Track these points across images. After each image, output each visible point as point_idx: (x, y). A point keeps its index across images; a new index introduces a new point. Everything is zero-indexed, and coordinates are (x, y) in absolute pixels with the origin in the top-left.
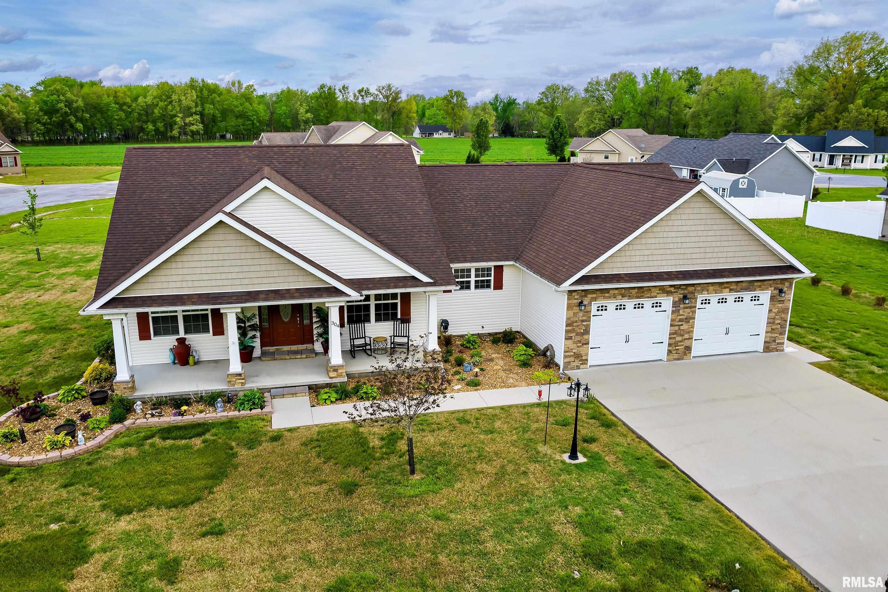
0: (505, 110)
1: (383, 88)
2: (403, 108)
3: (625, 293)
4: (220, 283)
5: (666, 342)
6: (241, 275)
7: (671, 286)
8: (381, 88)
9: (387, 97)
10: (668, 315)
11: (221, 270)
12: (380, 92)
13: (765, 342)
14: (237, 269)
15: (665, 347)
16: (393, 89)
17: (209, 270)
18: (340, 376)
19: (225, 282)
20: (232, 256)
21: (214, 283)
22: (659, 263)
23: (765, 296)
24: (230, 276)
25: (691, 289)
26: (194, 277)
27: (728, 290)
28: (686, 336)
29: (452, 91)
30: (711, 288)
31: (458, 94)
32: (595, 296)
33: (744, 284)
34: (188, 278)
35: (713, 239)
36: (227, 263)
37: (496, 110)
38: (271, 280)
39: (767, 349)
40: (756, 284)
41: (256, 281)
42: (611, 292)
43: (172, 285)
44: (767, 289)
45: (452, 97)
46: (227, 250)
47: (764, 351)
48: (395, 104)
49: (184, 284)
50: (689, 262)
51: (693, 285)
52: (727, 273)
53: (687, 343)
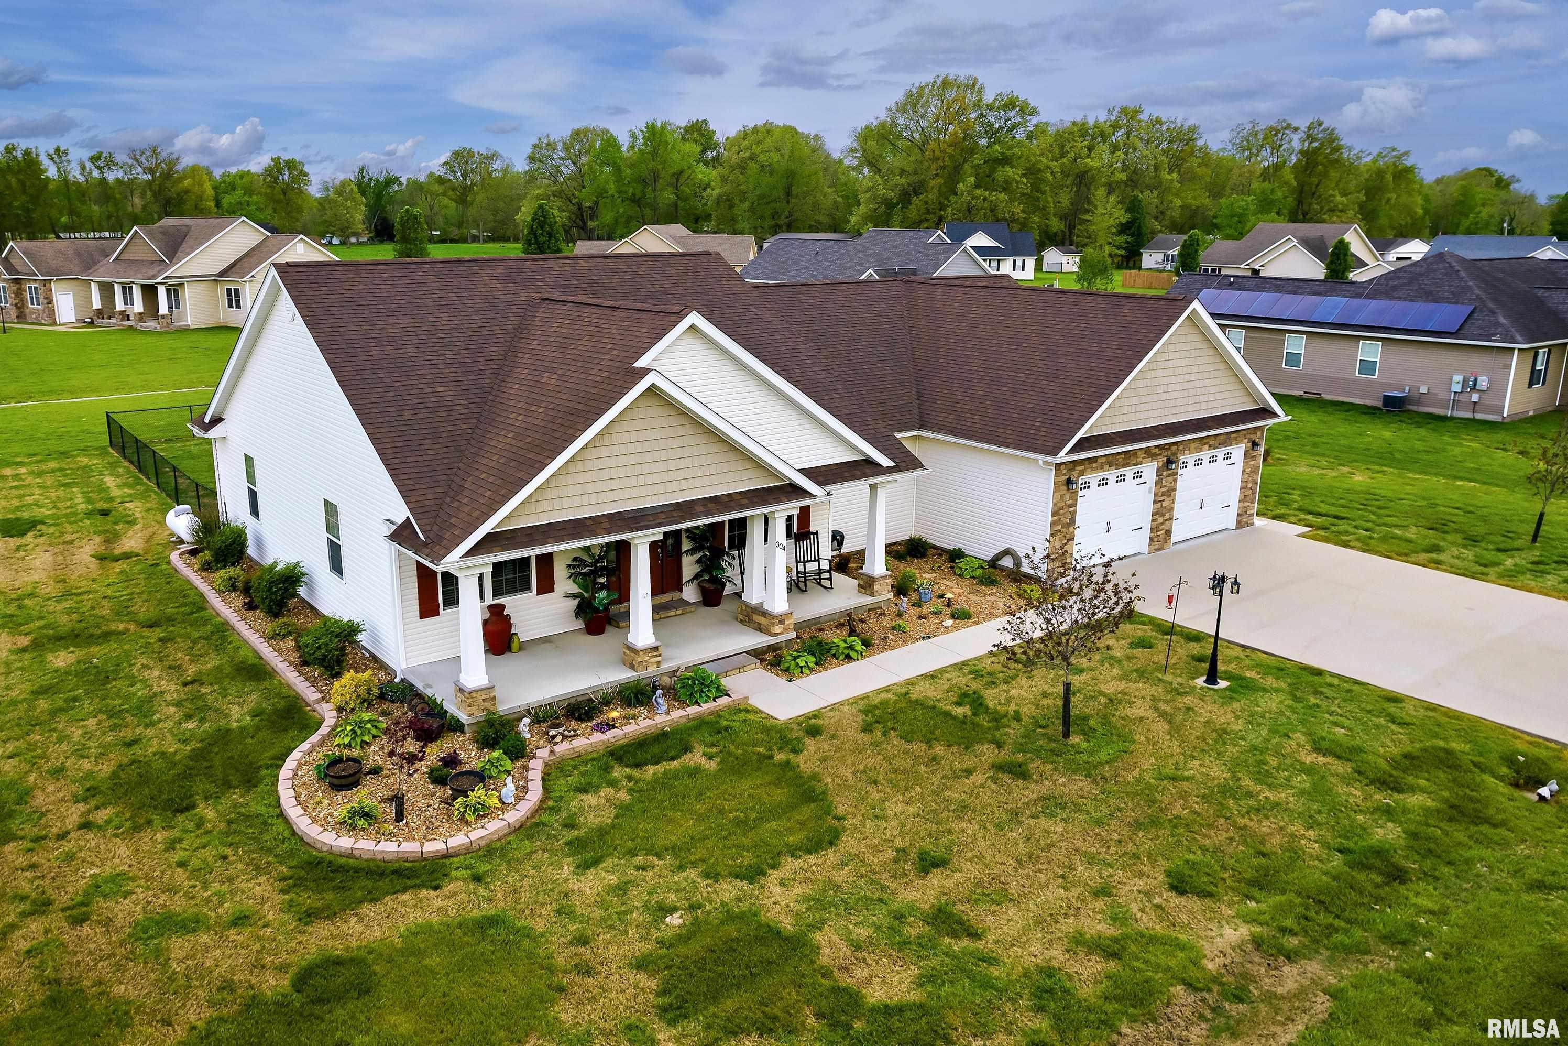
0: (379, 196)
1: (142, 154)
2: (187, 192)
3: (1112, 462)
4: (635, 493)
5: (1147, 525)
6: (665, 477)
7: (1157, 447)
8: (138, 153)
9: (151, 171)
10: (1150, 489)
11: (638, 470)
12: (137, 160)
13: (1238, 515)
14: (661, 467)
15: (1146, 534)
16: (164, 154)
17: (622, 472)
18: (786, 630)
19: (644, 491)
20: (655, 445)
21: (627, 494)
22: (1146, 415)
23: (1238, 451)
24: (649, 479)
25: (1174, 448)
26: (600, 486)
27: (1206, 447)
28: (1167, 516)
29: (279, 158)
30: (1193, 445)
31: (291, 165)
32: (1082, 468)
33: (1222, 438)
34: (591, 488)
35: (1199, 376)
36: (648, 457)
37: (363, 193)
38: (706, 481)
39: (1240, 525)
40: (1233, 436)
41: (685, 484)
42: (1099, 461)
43: (566, 503)
44: (1241, 442)
45: (280, 171)
46: (649, 435)
47: (1237, 528)
48: (168, 184)
49: (585, 500)
50: (1173, 411)
51: (1176, 443)
52: (1210, 424)
53: (1165, 527)
